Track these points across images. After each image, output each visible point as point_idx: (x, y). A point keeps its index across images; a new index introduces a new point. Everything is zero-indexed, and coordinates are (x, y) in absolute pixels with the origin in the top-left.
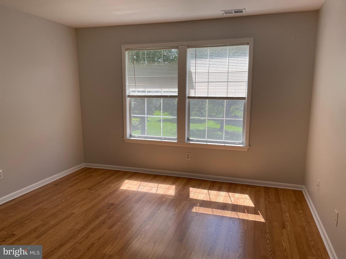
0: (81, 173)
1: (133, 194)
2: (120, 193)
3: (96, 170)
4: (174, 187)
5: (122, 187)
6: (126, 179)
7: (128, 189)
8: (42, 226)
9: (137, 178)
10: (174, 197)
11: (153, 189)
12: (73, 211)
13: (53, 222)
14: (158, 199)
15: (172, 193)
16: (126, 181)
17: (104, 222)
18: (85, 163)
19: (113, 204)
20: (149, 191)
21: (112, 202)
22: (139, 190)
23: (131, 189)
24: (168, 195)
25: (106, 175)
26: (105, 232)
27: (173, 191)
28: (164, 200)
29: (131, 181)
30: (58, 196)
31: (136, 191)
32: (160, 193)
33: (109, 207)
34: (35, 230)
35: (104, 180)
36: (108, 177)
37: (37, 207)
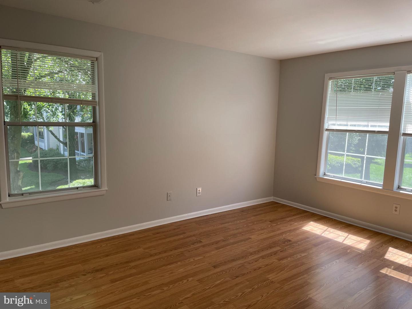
0: (267, 206)
1: (314, 237)
2: (301, 232)
3: (283, 206)
4: (368, 242)
5: (304, 227)
6: (312, 220)
7: (310, 231)
8: (223, 241)
9: (325, 222)
10: (363, 252)
11: (340, 238)
12: (250, 237)
13: (232, 241)
14: (342, 248)
15: (363, 247)
16: (312, 223)
17: (275, 253)
18: (274, 196)
19: (290, 241)
20: (335, 239)
21: (289, 238)
22: (323, 235)
23: (314, 232)
24: (356, 248)
25: (291, 212)
26: (274, 262)
27: (365, 245)
28: (348, 251)
29: (317, 224)
30: (241, 221)
31: (319, 235)
32: (347, 244)
33: (286, 242)
34: (217, 242)
35: (288, 217)
36: (293, 215)
37: (223, 226)
